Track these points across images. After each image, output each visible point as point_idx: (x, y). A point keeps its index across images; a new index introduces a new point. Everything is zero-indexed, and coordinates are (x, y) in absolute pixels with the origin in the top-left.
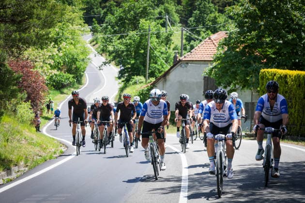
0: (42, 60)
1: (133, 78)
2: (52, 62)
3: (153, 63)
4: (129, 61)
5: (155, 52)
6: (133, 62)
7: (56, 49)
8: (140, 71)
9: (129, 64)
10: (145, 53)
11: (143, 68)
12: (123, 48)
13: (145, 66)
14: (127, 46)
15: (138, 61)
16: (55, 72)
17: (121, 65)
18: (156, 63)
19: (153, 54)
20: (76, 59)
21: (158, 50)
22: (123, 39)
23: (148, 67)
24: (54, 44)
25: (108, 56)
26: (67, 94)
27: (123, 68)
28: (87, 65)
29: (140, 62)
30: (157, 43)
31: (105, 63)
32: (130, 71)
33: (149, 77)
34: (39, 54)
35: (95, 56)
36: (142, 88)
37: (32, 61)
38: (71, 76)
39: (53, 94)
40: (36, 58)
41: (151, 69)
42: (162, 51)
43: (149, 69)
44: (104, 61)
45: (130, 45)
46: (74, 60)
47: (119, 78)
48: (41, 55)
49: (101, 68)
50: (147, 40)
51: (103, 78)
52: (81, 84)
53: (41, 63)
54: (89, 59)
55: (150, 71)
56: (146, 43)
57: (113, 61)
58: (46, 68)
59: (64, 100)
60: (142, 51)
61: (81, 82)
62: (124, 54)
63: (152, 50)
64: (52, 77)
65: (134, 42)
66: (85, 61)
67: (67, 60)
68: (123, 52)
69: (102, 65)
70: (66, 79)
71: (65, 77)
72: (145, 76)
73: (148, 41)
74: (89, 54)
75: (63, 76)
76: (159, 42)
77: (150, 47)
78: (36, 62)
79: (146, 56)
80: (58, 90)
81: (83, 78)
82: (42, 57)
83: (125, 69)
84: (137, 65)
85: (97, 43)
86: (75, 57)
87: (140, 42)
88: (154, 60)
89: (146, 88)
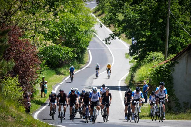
0: (34, 27)
1: (149, 55)
2: (46, 30)
3: (175, 36)
4: (143, 33)
5: (178, 22)
6: (149, 34)
7: (51, 14)
8: (157, 45)
9: (143, 36)
10: (164, 23)
11: (161, 42)
12: (136, 15)
13: (164, 40)
14: (141, 13)
15: (155, 33)
16: (50, 43)
17: (134, 39)
18: (178, 36)
19: (175, 24)
20: (77, 28)
21: (180, 19)
22: (137, 5)
23: (168, 40)
24: (49, 8)
25: (117, 26)
26: (65, 75)
27: (135, 41)
28: (90, 39)
29: (158, 34)
30: (180, 11)
31: (113, 36)
32: (145, 46)
33: (168, 54)
34: (30, 19)
35: (101, 26)
36: (161, 64)
37: (21, 28)
38: (71, 49)
39: (47, 74)
40: (26, 25)
41: (172, 44)
42: (185, 21)
43: (169, 44)
44: (112, 33)
45: (145, 12)
46: (74, 30)
47: (131, 54)
48: (33, 20)
49: (108, 42)
50: (167, 7)
51: (111, 55)
52: (82, 63)
53: (33, 32)
54: (93, 31)
55: (170, 46)
56: (166, 10)
57: (123, 32)
58: (39, 38)
59: (60, 82)
60: (161, 21)
61: (83, 60)
62: (138, 23)
63: (174, 19)
64: (46, 50)
65: (150, 9)
66: (88, 33)
67: (65, 29)
68: (136, 21)
69: (110, 38)
70: (64, 54)
71: (63, 51)
72: (164, 53)
73: (169, 7)
74: (93, 24)
75: (61, 50)
76: (182, 9)
77: (171, 15)
78: (26, 29)
79: (166, 27)
80: (52, 69)
81: (85, 55)
82: (33, 24)
83: (138, 43)
84: (154, 39)
85: (103, 13)
86: (76, 25)
87: (158, 9)
88: (175, 31)
89: (165, 65)
